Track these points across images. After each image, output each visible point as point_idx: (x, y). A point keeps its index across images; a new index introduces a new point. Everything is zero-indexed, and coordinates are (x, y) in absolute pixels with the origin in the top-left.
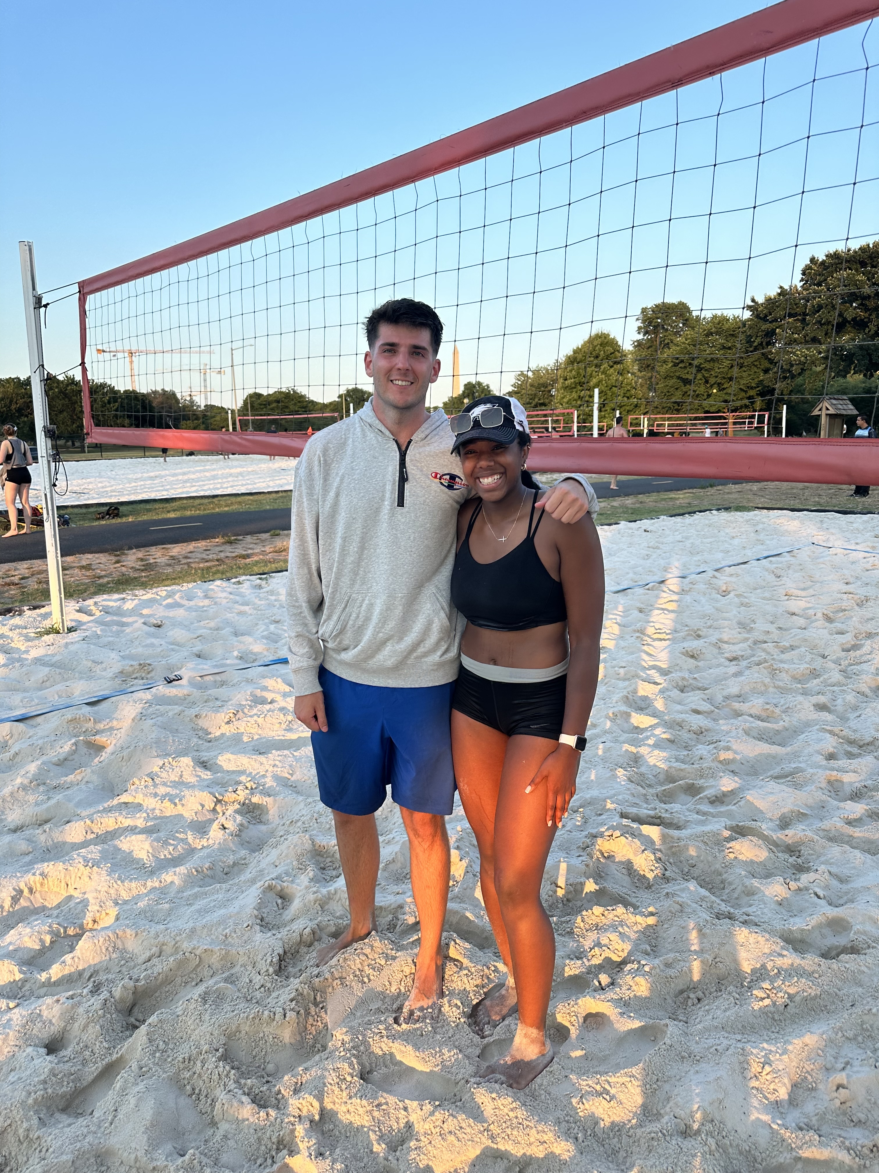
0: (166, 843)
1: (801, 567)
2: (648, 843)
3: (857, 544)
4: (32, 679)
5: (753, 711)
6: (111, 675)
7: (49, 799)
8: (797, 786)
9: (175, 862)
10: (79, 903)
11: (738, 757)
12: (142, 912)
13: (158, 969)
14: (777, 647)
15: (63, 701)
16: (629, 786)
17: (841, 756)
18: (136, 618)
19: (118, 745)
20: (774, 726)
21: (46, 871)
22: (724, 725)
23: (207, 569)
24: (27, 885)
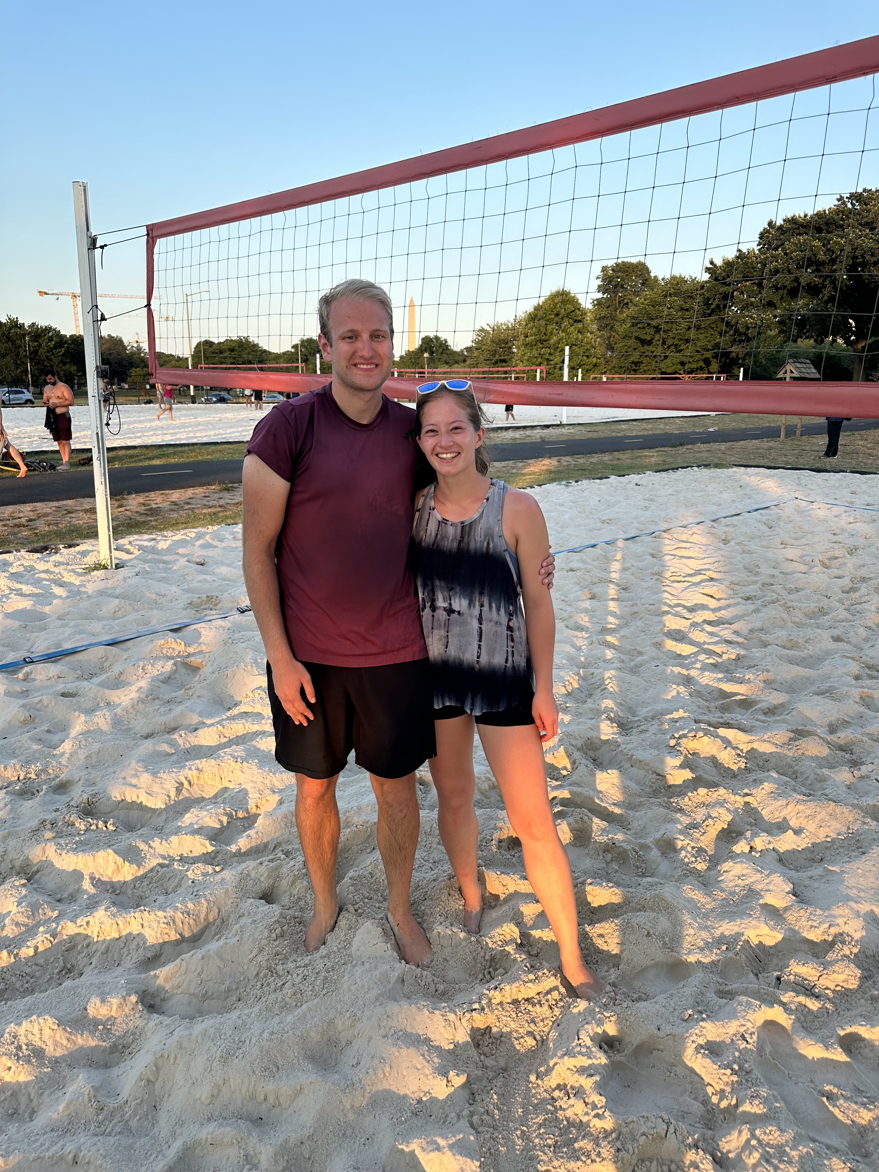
1: (790, 519)
2: (727, 743)
3: (836, 499)
4: (104, 610)
5: (779, 642)
6: (180, 606)
7: (170, 710)
8: (835, 699)
10: (238, 792)
11: (778, 678)
14: (784, 588)
15: (143, 629)
16: (693, 700)
17: (864, 678)
18: (177, 557)
19: (215, 665)
20: (800, 653)
21: (200, 767)
22: (757, 653)
23: (214, 514)
24: (186, 778)
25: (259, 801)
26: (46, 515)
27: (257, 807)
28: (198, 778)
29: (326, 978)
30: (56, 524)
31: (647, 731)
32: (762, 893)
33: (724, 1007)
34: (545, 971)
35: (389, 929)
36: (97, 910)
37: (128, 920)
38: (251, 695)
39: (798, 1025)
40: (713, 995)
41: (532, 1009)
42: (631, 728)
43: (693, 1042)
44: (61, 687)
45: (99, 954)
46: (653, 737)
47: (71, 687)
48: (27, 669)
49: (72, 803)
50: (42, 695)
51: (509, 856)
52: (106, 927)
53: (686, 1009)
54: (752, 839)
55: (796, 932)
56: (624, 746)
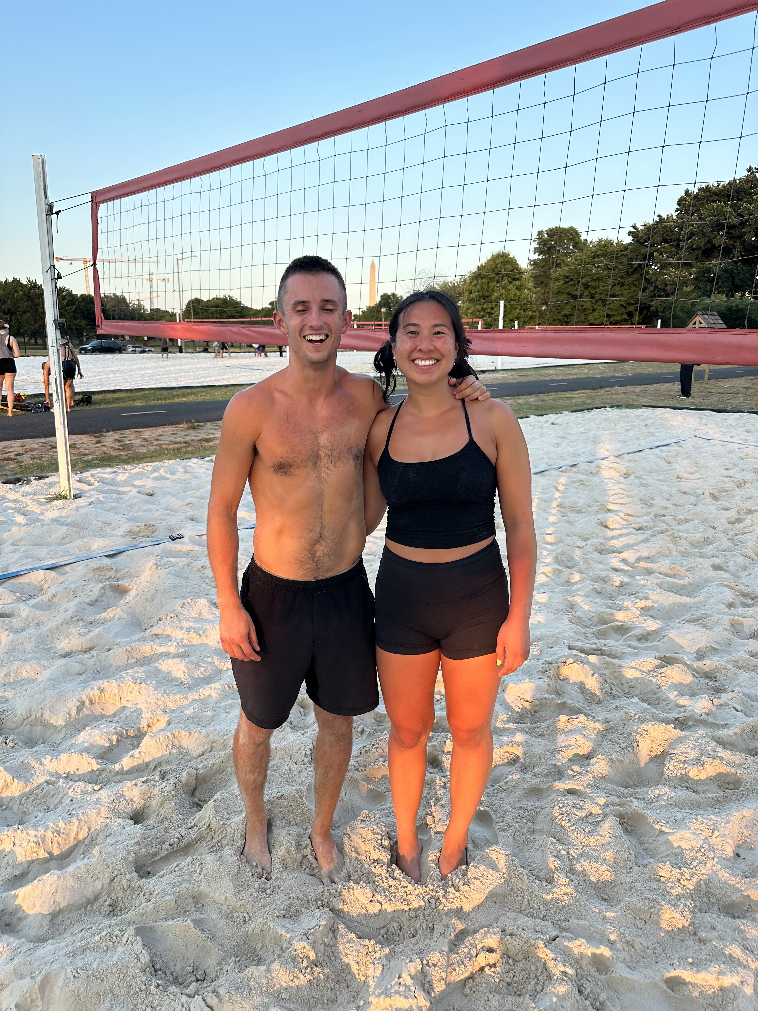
0: (197, 665)
1: (687, 455)
2: (595, 669)
3: (732, 437)
4: (53, 536)
5: (662, 570)
6: (121, 533)
7: (90, 631)
8: (706, 627)
9: (207, 680)
10: (134, 712)
11: (656, 605)
12: (191, 718)
13: (211, 761)
14: (675, 519)
15: (83, 554)
16: (571, 626)
17: (738, 605)
18: (130, 488)
19: (139, 589)
20: (681, 581)
21: (102, 686)
22: (641, 580)
23: (178, 449)
24: (88, 697)
25: (151, 721)
26: (32, 450)
27: (149, 726)
28: (100, 697)
30: (40, 458)
37: (1, 837)
38: (164, 618)
47: (7, 609)
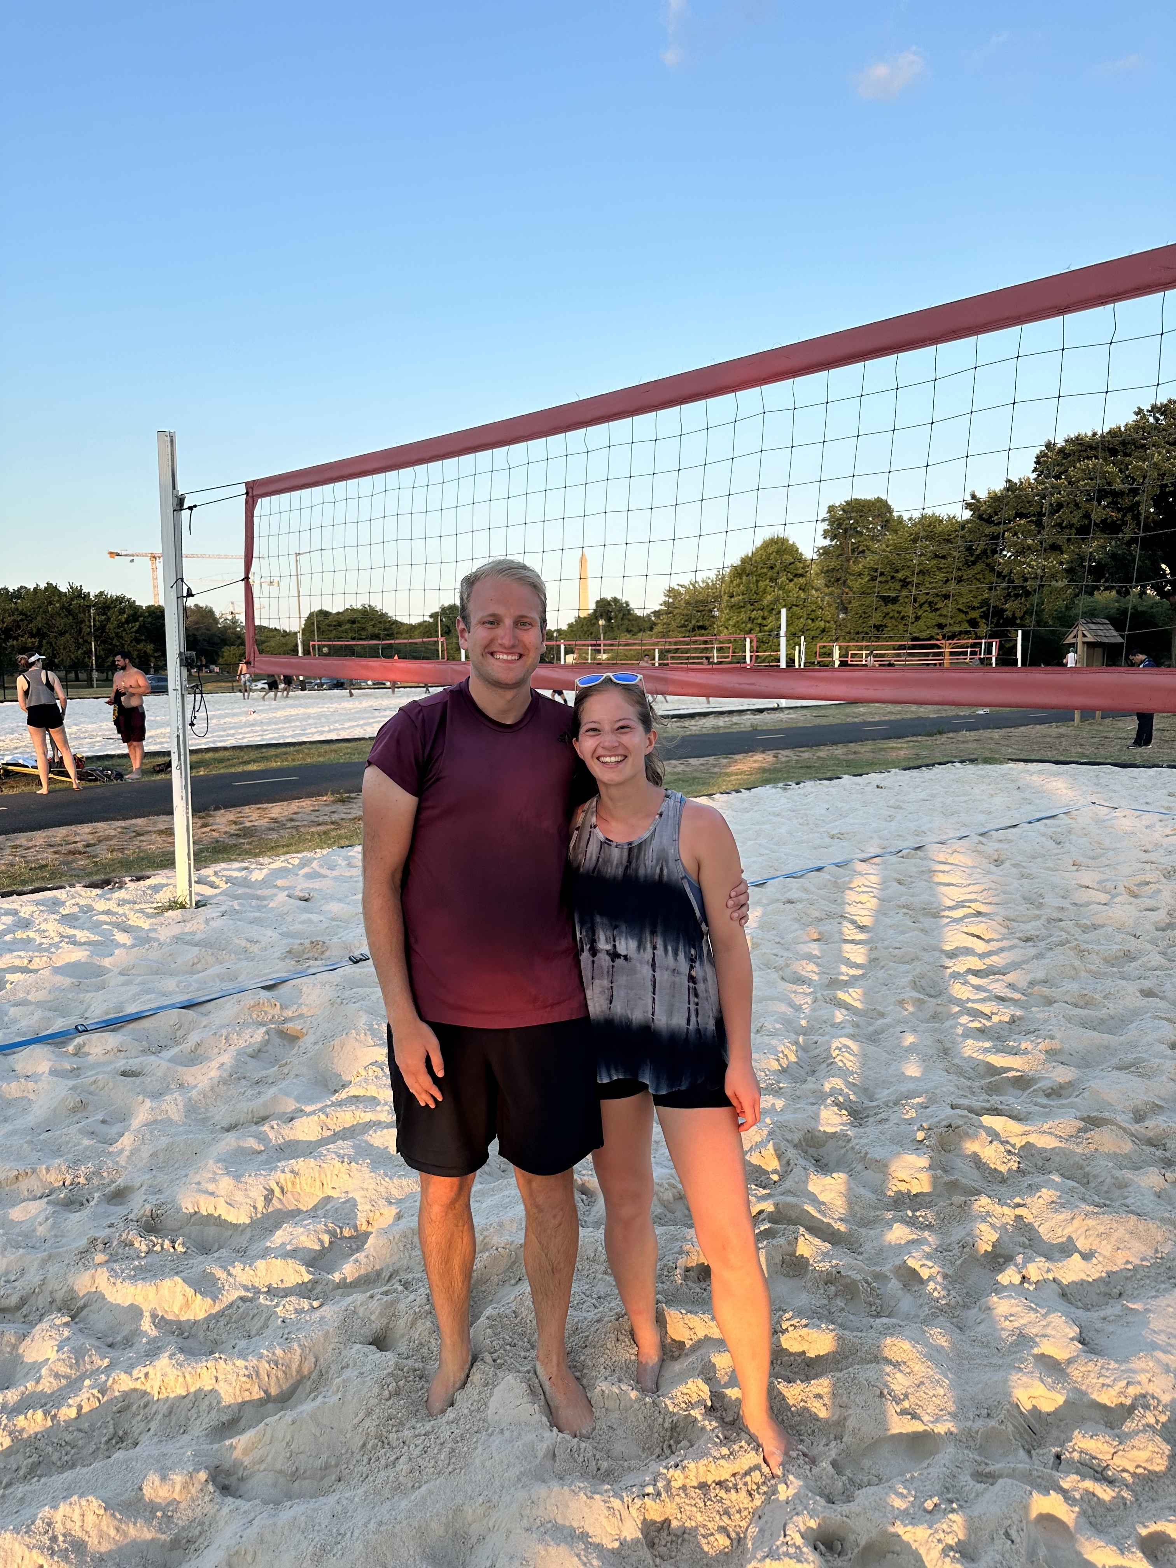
1: (1085, 832)
2: (993, 1135)
3: (1147, 803)
4: (180, 961)
5: (1068, 998)
6: (277, 955)
7: (259, 1094)
8: (1143, 1076)
10: (344, 1203)
11: (1066, 1047)
14: (1076, 925)
15: (228, 986)
16: (949, 1078)
18: (275, 891)
19: (318, 1034)
20: (1097, 1013)
21: (296, 1169)
22: (1039, 1013)
23: (325, 833)
24: (277, 1184)
25: (371, 1215)
26: (109, 838)
27: (368, 1222)
28: (293, 1184)
29: (453, 1450)
30: (122, 850)
31: (887, 1120)
32: (1037, 1339)
33: (982, 1494)
34: (743, 1443)
35: (537, 1385)
36: (158, 1358)
37: (199, 1371)
38: (363, 1073)
39: (1083, 1520)
40: (968, 1478)
41: (725, 1496)
42: (867, 1117)
43: (939, 1541)
44: (121, 1064)
45: (160, 1416)
46: (894, 1129)
47: (134, 1064)
48: (79, 1040)
49: (130, 1217)
50: (97, 1074)
51: (698, 1290)
52: (170, 1380)
53: (931, 1497)
54: (1024, 1266)
55: (1083, 1394)
56: (856, 1141)
